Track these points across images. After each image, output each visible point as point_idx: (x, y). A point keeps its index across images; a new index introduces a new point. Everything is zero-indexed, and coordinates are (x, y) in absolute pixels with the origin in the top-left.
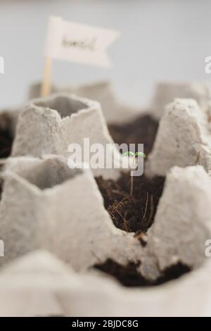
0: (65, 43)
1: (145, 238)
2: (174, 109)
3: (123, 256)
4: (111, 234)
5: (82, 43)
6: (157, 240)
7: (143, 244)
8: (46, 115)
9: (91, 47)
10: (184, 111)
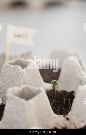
0: (15, 36)
1: (68, 117)
2: (68, 61)
3: (60, 126)
4: (54, 117)
5: (22, 36)
6: (74, 117)
7: (68, 119)
8: (15, 68)
9: (26, 37)
10: (73, 62)
